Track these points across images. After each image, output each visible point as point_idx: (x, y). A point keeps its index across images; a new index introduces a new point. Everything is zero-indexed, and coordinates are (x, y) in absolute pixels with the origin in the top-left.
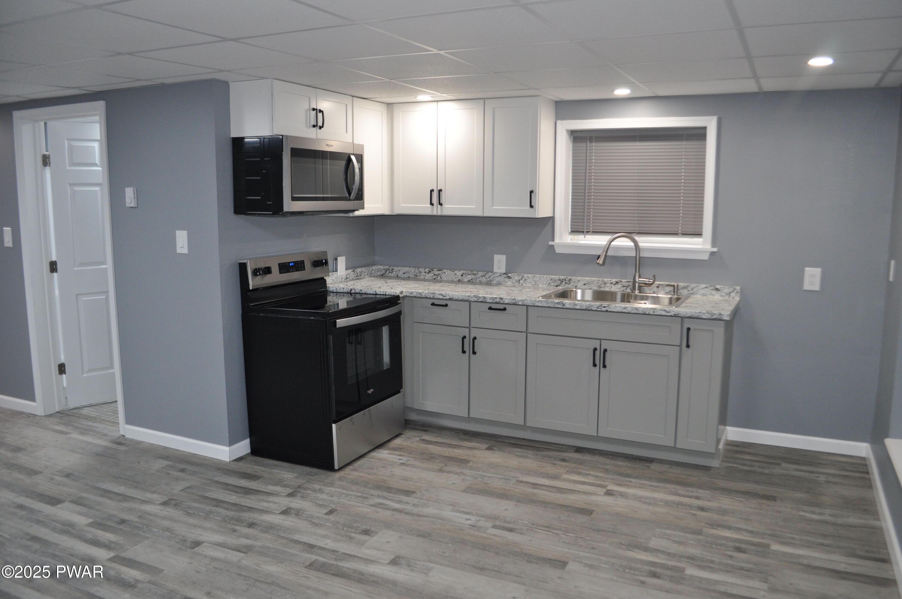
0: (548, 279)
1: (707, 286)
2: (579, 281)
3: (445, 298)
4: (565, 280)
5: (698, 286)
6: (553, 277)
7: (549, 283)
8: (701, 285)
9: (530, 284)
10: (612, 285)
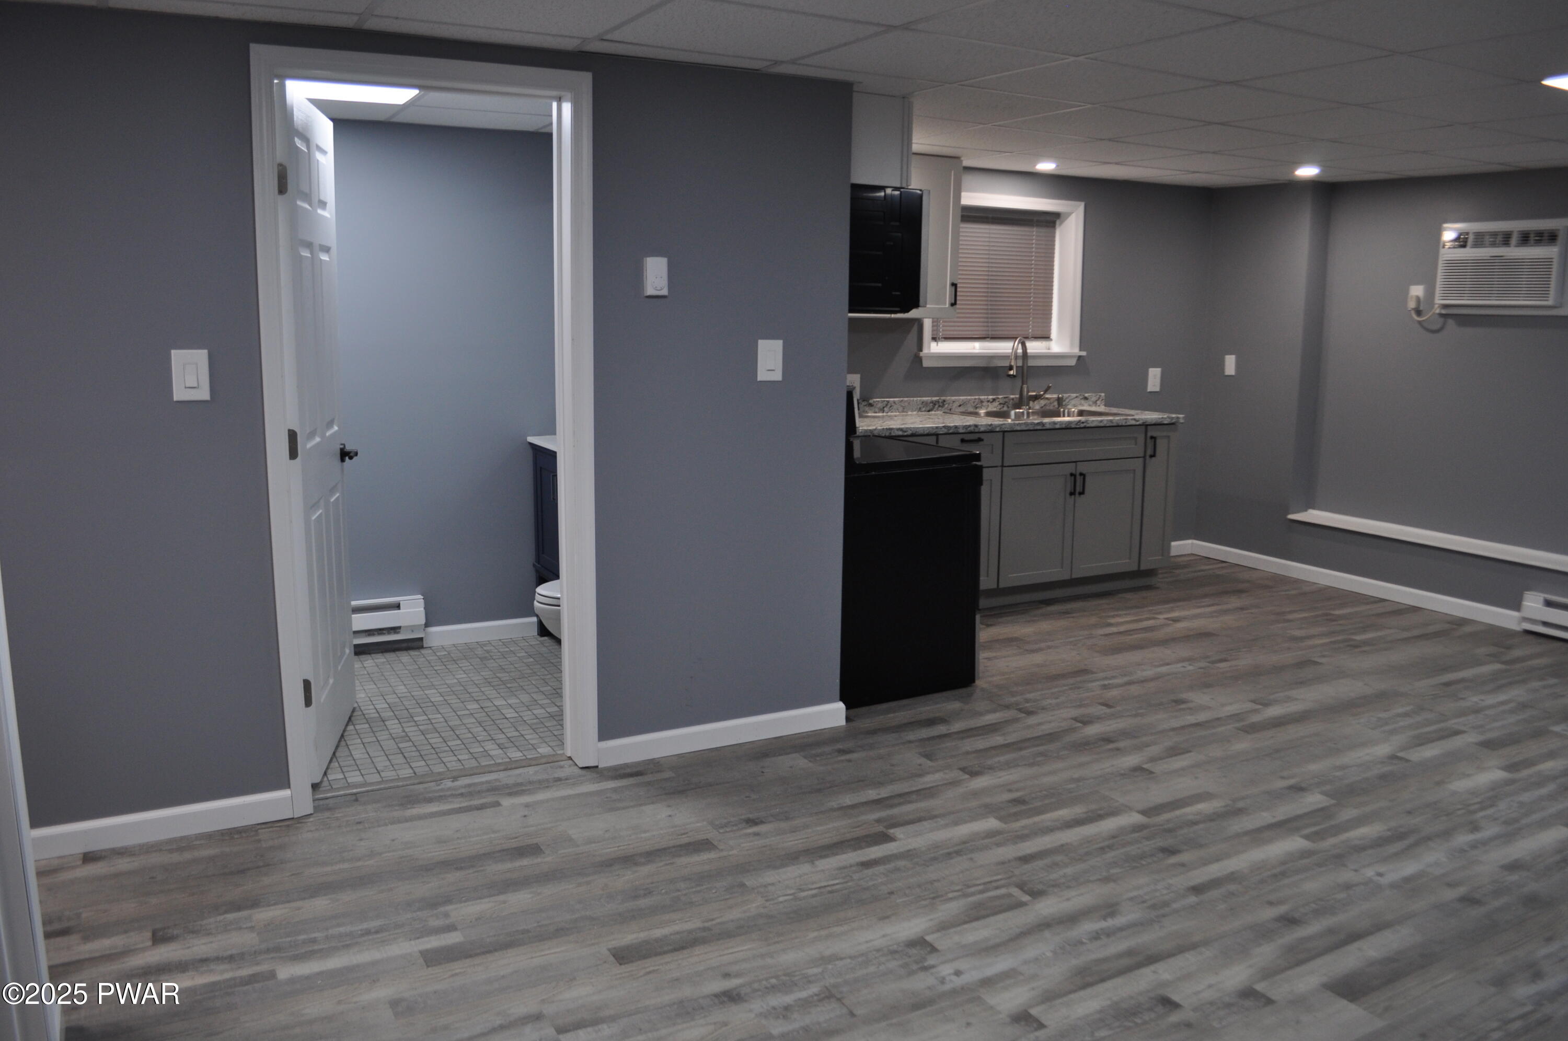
0: (918, 403)
1: (1078, 395)
2: (954, 402)
3: (906, 434)
4: (939, 402)
5: (1069, 396)
6: (925, 399)
7: (920, 408)
8: (1072, 395)
9: (896, 412)
10: (989, 403)
